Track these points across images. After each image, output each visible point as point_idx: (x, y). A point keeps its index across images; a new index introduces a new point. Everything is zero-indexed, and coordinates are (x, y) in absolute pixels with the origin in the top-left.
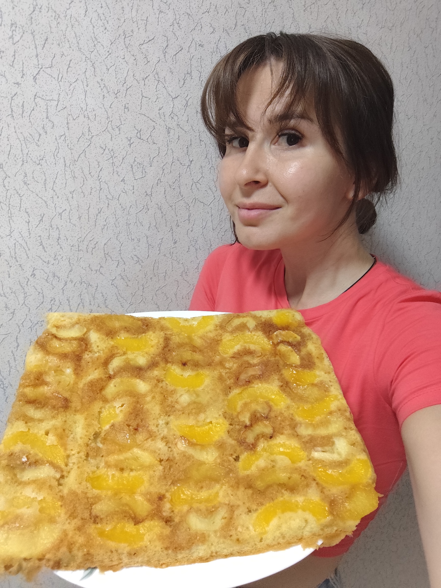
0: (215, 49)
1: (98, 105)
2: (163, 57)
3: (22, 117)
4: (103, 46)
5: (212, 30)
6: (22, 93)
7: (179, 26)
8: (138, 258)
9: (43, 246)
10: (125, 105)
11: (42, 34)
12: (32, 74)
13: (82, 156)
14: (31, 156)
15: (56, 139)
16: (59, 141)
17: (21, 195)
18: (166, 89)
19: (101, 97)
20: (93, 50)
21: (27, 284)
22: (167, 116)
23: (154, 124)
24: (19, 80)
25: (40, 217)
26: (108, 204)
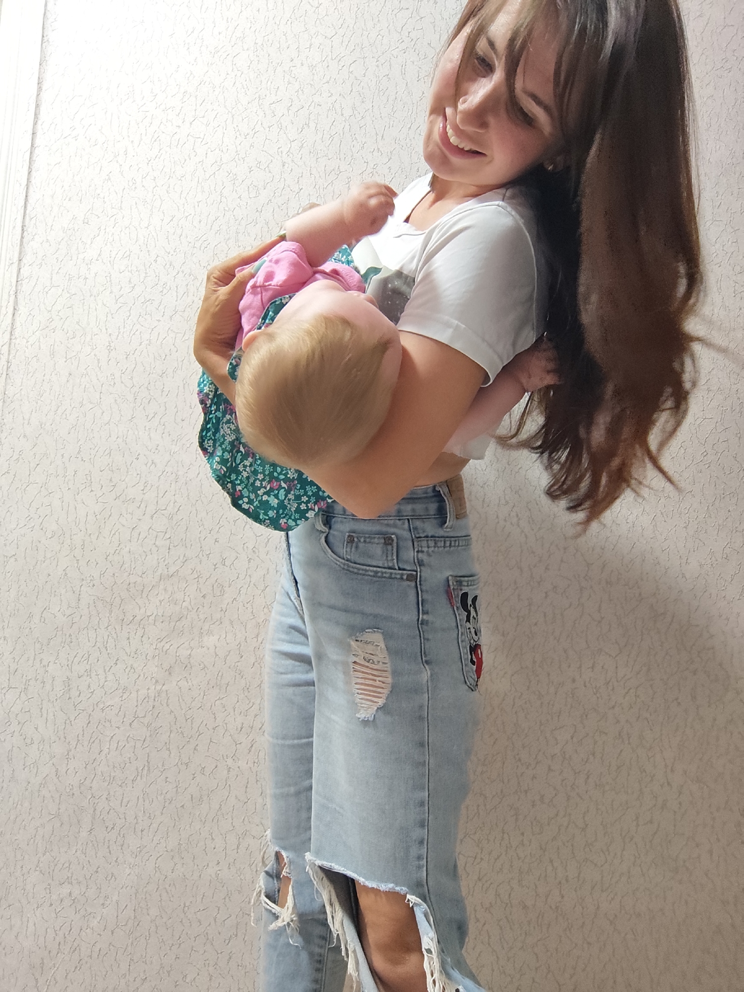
13: (212, 177)
21: (149, 267)
22: (284, 154)
23: (272, 158)
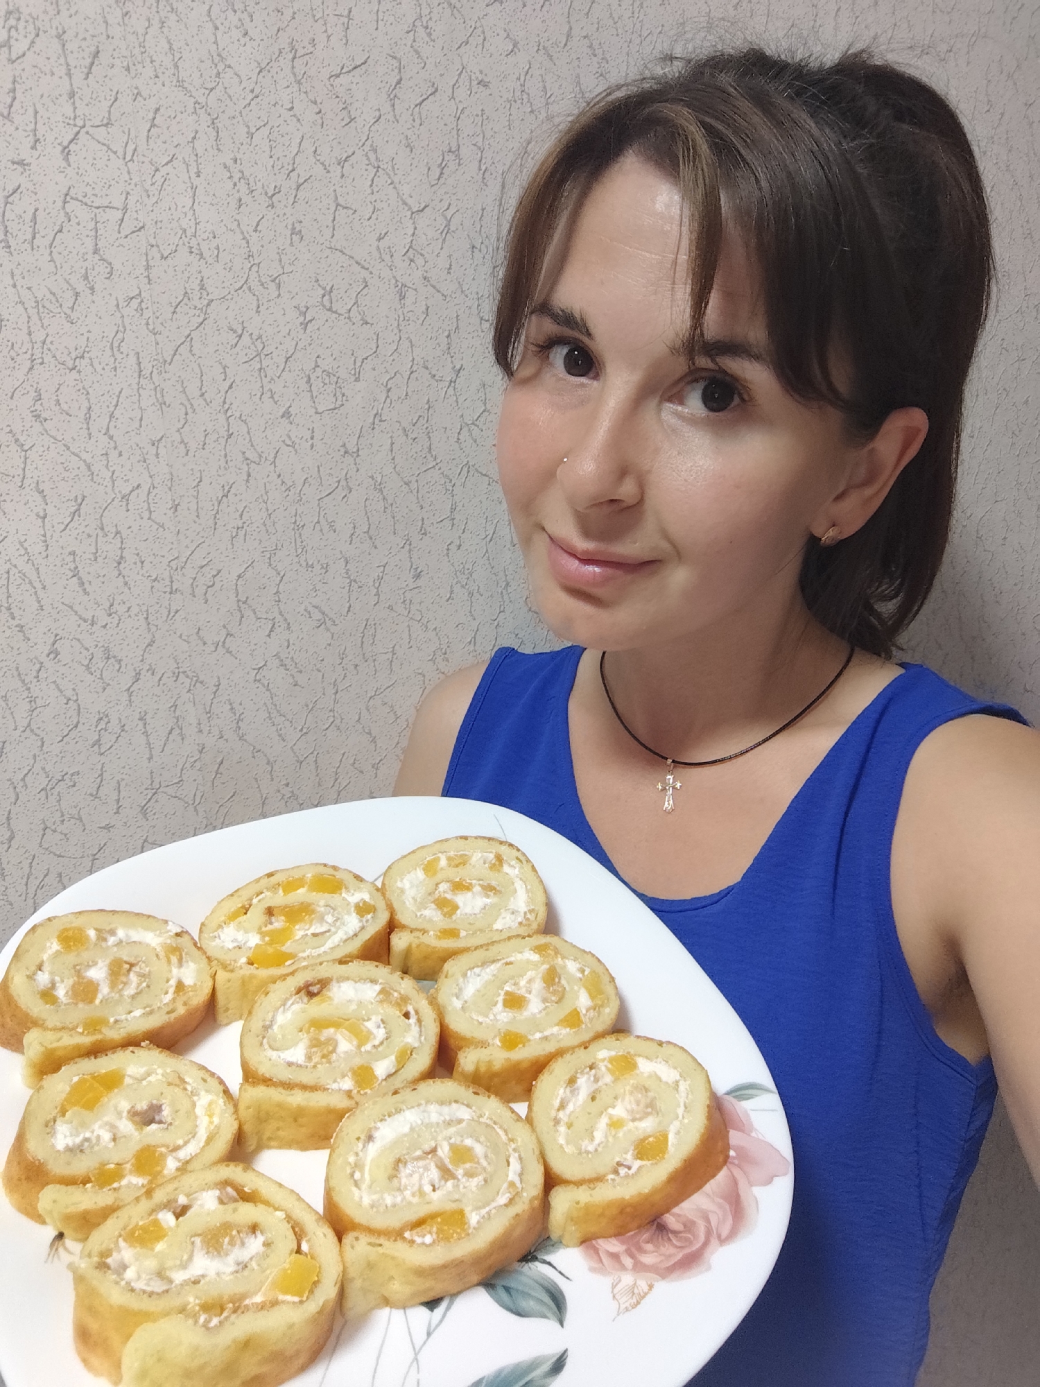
0: (518, 93)
1: (224, 222)
2: (390, 109)
3: (33, 249)
4: (238, 76)
5: (511, 47)
6: (32, 188)
7: (430, 34)
8: (323, 613)
9: (80, 579)
10: (293, 225)
11: (85, 39)
12: (59, 141)
14: (52, 348)
15: (118, 305)
16: (125, 311)
17: (26, 448)
18: (395, 188)
19: (234, 204)
20: (214, 84)
24: (26, 154)
25: (74, 504)
26: (249, 475)
